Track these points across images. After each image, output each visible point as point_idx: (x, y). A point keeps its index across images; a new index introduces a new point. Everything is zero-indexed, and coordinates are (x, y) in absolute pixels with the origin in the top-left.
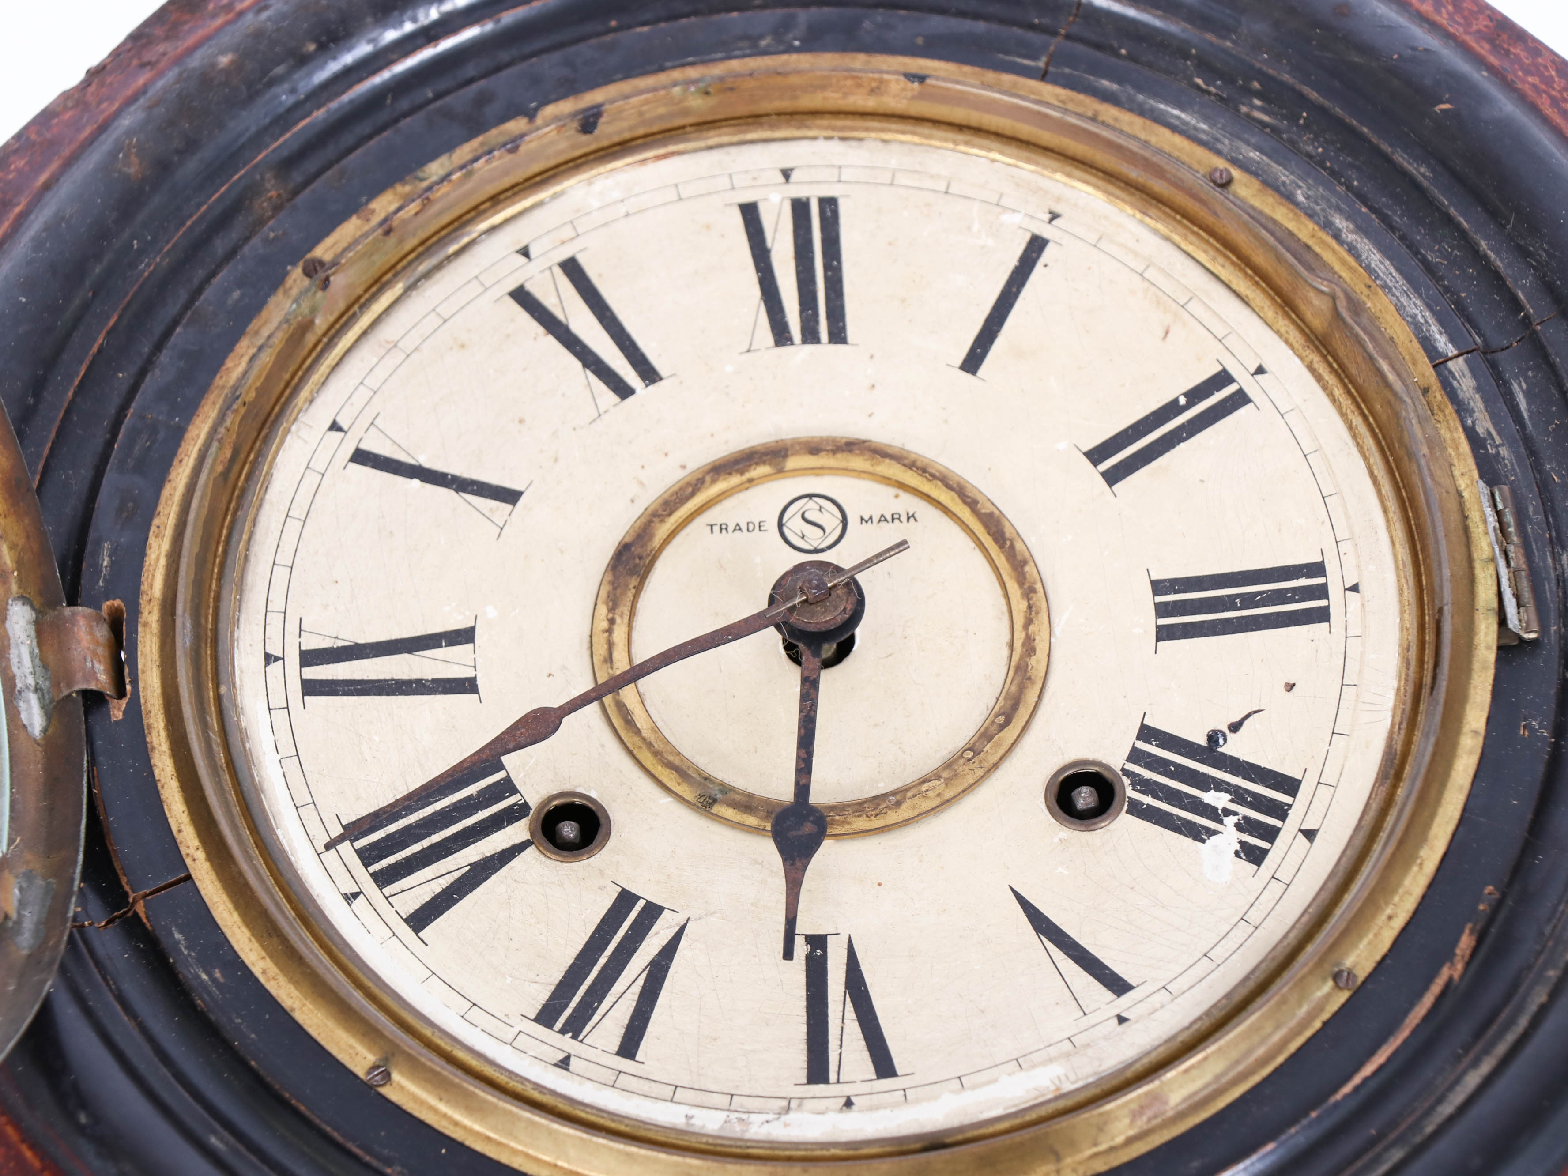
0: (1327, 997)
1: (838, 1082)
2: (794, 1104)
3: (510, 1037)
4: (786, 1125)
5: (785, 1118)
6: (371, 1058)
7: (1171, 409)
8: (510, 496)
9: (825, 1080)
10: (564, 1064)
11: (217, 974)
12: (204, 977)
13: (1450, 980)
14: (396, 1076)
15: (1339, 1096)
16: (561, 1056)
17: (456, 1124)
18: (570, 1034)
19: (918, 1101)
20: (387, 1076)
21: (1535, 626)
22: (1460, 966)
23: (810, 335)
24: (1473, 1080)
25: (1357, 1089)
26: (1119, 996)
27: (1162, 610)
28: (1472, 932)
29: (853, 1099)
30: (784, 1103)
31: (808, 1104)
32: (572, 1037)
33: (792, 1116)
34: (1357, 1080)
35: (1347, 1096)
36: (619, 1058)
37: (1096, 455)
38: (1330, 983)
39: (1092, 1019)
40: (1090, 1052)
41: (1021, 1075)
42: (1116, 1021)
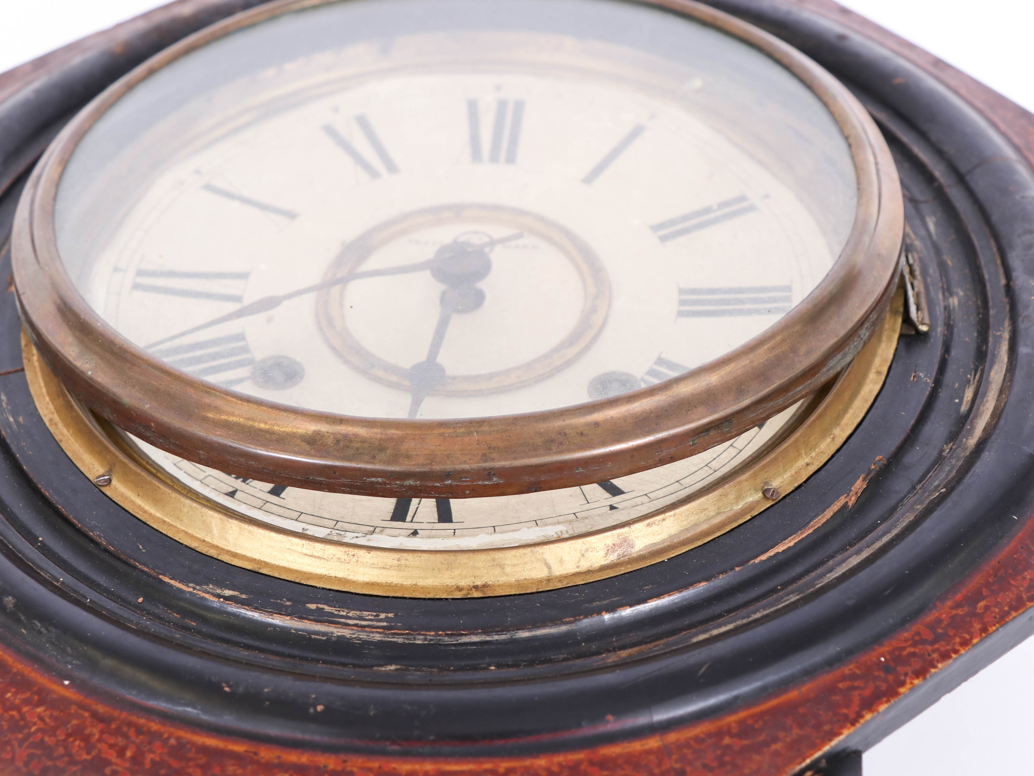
0: (757, 503)
1: (412, 521)
2: (378, 530)
3: (202, 477)
4: (368, 540)
5: (368, 536)
6: (101, 471)
7: (707, 211)
8: (291, 215)
9: (404, 520)
10: (232, 494)
11: (21, 419)
12: (11, 419)
13: (845, 505)
14: (114, 482)
15: (757, 561)
16: (231, 490)
17: (145, 512)
18: (241, 479)
19: (462, 536)
20: (109, 481)
21: (927, 321)
22: (853, 499)
23: (494, 158)
24: (854, 561)
25: (770, 558)
26: (614, 496)
27: (683, 303)
28: (864, 479)
29: (419, 531)
30: (372, 529)
31: (387, 531)
32: (242, 481)
33: (374, 536)
34: (771, 553)
35: (762, 562)
36: (269, 495)
37: (655, 228)
38: (760, 495)
39: (592, 506)
40: (587, 521)
41: (537, 529)
42: (609, 508)
